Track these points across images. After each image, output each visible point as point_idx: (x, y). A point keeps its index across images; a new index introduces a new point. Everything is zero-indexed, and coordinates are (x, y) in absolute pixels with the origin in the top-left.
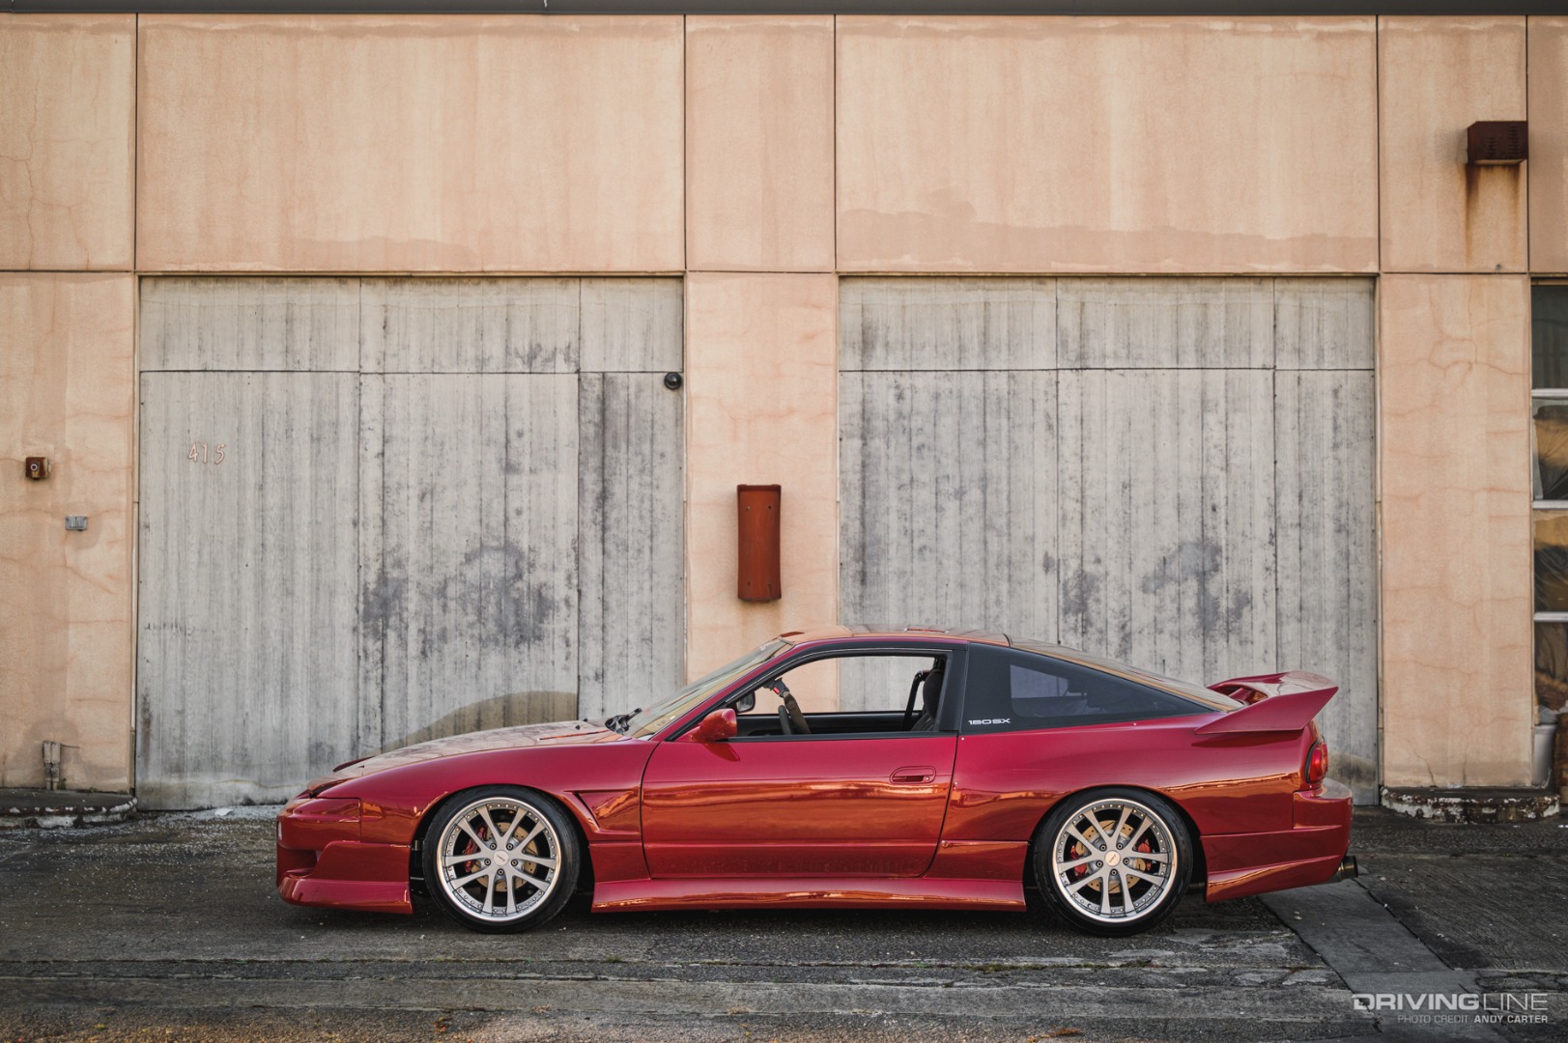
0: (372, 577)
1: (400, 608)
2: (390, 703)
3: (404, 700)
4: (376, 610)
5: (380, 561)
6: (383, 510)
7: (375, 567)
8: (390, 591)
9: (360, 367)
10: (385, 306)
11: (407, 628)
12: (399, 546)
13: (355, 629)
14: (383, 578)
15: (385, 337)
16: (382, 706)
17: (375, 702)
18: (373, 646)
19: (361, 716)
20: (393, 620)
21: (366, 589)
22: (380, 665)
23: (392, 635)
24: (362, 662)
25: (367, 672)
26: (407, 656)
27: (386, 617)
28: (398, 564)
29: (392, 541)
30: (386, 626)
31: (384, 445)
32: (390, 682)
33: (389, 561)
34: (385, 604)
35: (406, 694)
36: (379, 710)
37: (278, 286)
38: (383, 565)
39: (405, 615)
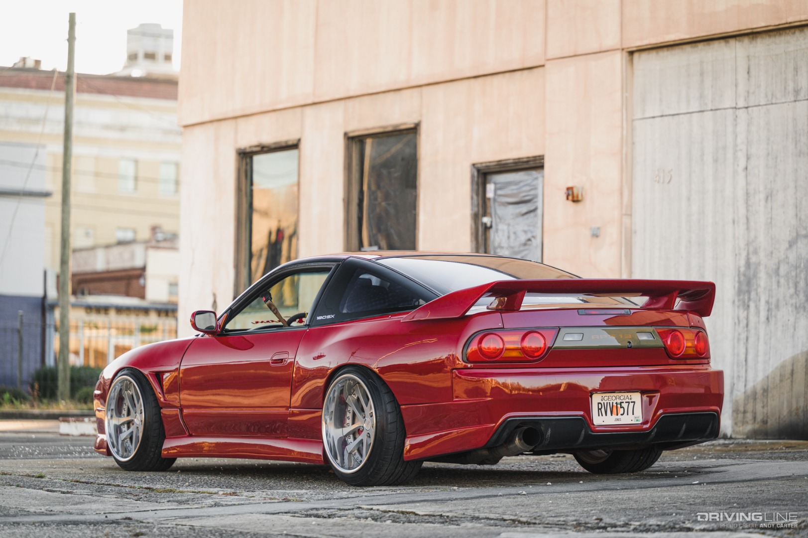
0: (742, 262)
1: (757, 285)
2: (750, 357)
3: (757, 355)
4: (744, 288)
5: (746, 250)
6: (748, 211)
7: (744, 254)
8: (752, 272)
9: (736, 104)
10: (748, 57)
11: (759, 300)
12: (756, 237)
13: (734, 302)
14: (748, 264)
15: (749, 80)
16: (746, 361)
17: (742, 357)
18: (742, 314)
19: (735, 368)
20: (753, 294)
21: (739, 271)
22: (745, 329)
23: (752, 305)
24: (737, 327)
25: (739, 334)
26: (759, 322)
27: (749, 292)
28: (756, 252)
29: (752, 234)
30: (749, 299)
31: (747, 162)
32: (751, 340)
33: (751, 249)
34: (749, 283)
35: (758, 351)
36: (744, 363)
37: (696, 49)
38: (748, 254)
39: (759, 290)
